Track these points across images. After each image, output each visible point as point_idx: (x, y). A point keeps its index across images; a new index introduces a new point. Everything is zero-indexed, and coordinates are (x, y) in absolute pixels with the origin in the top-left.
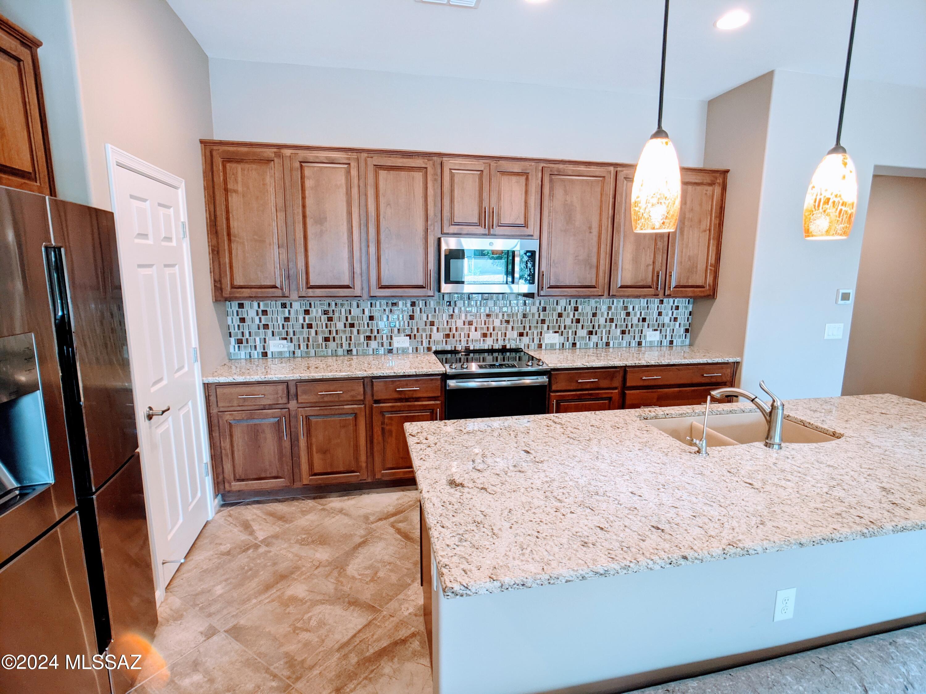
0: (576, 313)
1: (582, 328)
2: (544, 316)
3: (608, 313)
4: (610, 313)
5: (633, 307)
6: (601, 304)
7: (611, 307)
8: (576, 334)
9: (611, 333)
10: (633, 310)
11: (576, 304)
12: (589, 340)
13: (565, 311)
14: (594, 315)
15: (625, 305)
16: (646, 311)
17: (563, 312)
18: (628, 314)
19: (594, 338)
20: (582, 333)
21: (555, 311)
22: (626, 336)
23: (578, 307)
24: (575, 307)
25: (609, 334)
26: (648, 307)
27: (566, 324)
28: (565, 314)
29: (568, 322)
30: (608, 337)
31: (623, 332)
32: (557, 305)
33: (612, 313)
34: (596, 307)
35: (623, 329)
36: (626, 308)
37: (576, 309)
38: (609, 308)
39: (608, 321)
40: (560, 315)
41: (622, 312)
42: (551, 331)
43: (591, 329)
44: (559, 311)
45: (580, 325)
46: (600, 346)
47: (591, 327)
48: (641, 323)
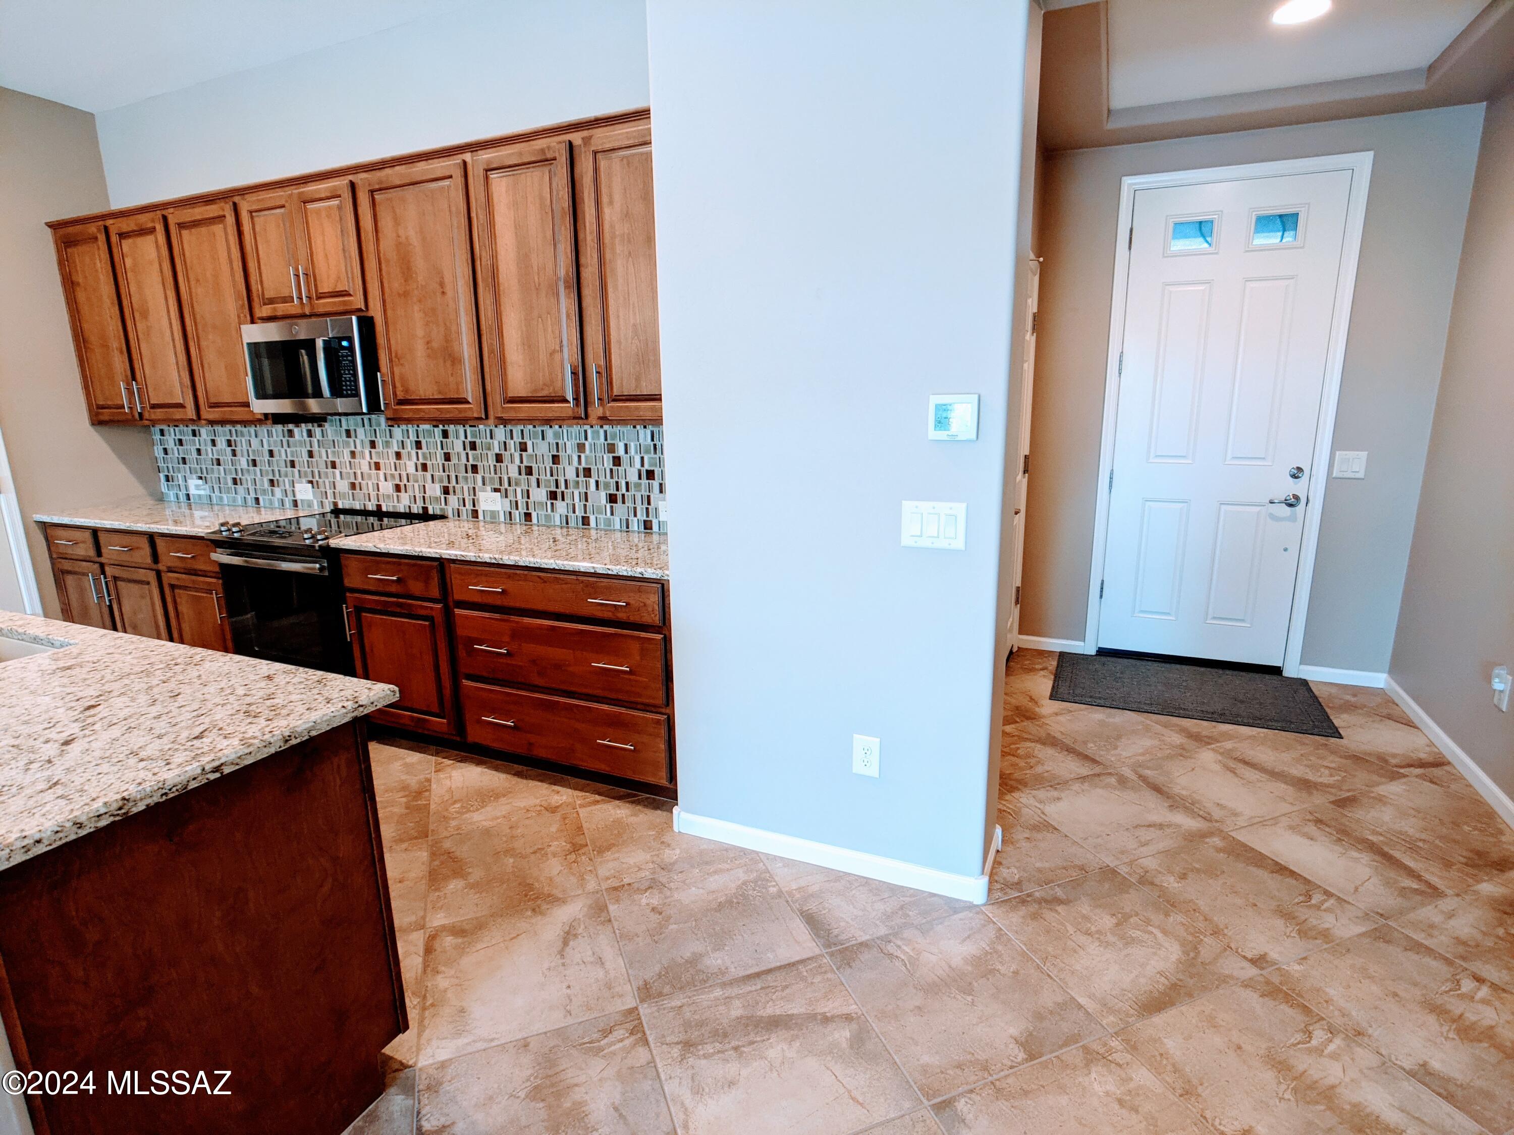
0: (524, 454)
1: (538, 486)
2: (474, 459)
3: (579, 457)
4: (583, 456)
5: (626, 445)
6: (566, 440)
7: (584, 444)
8: (528, 497)
9: (589, 500)
10: (626, 452)
11: (523, 438)
12: (552, 510)
13: (506, 450)
14: (556, 459)
15: (609, 441)
16: (652, 455)
17: (503, 452)
18: (617, 461)
19: (561, 507)
20: (540, 495)
21: (489, 449)
22: (618, 506)
23: (525, 443)
24: (520, 443)
25: (587, 500)
26: (655, 445)
27: (510, 475)
28: (506, 456)
29: (513, 472)
30: (585, 506)
31: (612, 499)
32: (491, 438)
33: (586, 457)
34: (557, 444)
35: (612, 492)
36: (611, 448)
37: (523, 448)
38: (581, 447)
39: (581, 473)
40: (499, 458)
41: (605, 456)
42: (489, 488)
43: (553, 489)
44: (497, 451)
45: (533, 479)
46: (572, 523)
47: (553, 484)
48: (644, 481)
